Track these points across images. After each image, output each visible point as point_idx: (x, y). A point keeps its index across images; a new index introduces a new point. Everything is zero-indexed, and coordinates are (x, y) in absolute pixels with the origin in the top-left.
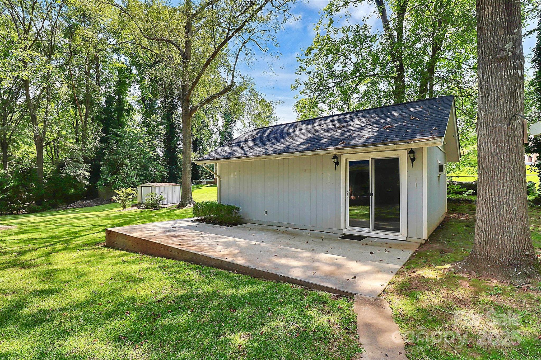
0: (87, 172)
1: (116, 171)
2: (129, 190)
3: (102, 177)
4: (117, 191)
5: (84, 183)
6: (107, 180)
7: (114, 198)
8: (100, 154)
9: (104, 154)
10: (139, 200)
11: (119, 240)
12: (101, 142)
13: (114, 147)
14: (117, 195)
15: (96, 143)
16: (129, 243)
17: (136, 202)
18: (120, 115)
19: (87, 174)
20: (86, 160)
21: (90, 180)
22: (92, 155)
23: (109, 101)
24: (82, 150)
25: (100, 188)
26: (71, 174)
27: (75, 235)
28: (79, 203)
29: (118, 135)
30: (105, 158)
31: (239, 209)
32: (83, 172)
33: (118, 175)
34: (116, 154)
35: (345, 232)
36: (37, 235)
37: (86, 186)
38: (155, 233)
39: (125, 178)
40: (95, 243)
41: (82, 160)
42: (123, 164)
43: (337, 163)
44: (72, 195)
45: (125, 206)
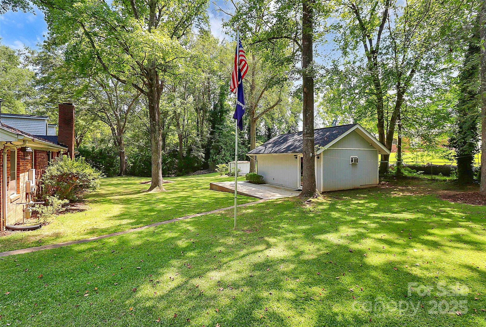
0: (203, 153)
1: (219, 153)
2: (224, 165)
3: (211, 157)
4: (218, 166)
5: (202, 160)
6: (214, 158)
7: (216, 169)
8: (210, 142)
9: (212, 142)
10: (229, 171)
11: (214, 187)
12: (210, 134)
13: (217, 137)
14: (217, 167)
15: (208, 135)
16: (217, 188)
17: (227, 172)
18: (221, 115)
19: (203, 155)
20: (203, 146)
21: (205, 159)
22: (205, 142)
23: (215, 106)
24: (201, 141)
25: (210, 163)
26: (196, 155)
27: (200, 186)
28: (199, 171)
29: (220, 129)
30: (213, 144)
31: (263, 177)
32: (202, 154)
33: (219, 155)
34: (219, 142)
35: (299, 188)
36: (185, 185)
37: (203, 162)
38: (226, 185)
39: (223, 157)
40: (207, 189)
41: (200, 147)
42: (222, 148)
43: (297, 158)
44: (196, 167)
45: (222, 175)
